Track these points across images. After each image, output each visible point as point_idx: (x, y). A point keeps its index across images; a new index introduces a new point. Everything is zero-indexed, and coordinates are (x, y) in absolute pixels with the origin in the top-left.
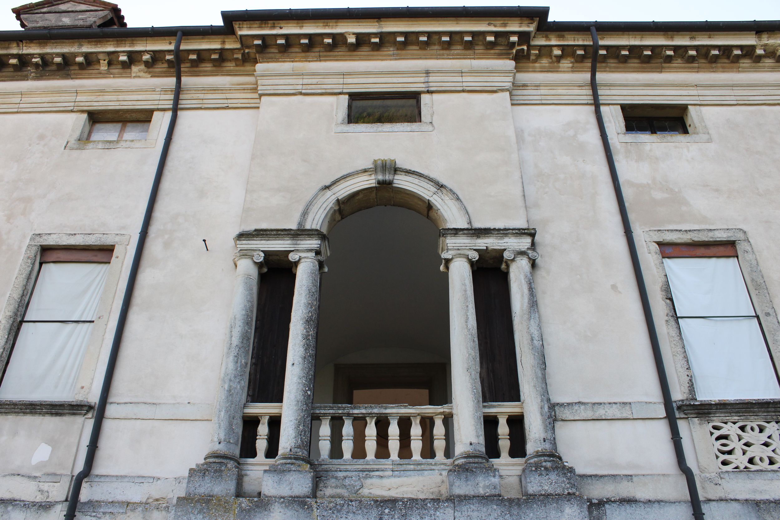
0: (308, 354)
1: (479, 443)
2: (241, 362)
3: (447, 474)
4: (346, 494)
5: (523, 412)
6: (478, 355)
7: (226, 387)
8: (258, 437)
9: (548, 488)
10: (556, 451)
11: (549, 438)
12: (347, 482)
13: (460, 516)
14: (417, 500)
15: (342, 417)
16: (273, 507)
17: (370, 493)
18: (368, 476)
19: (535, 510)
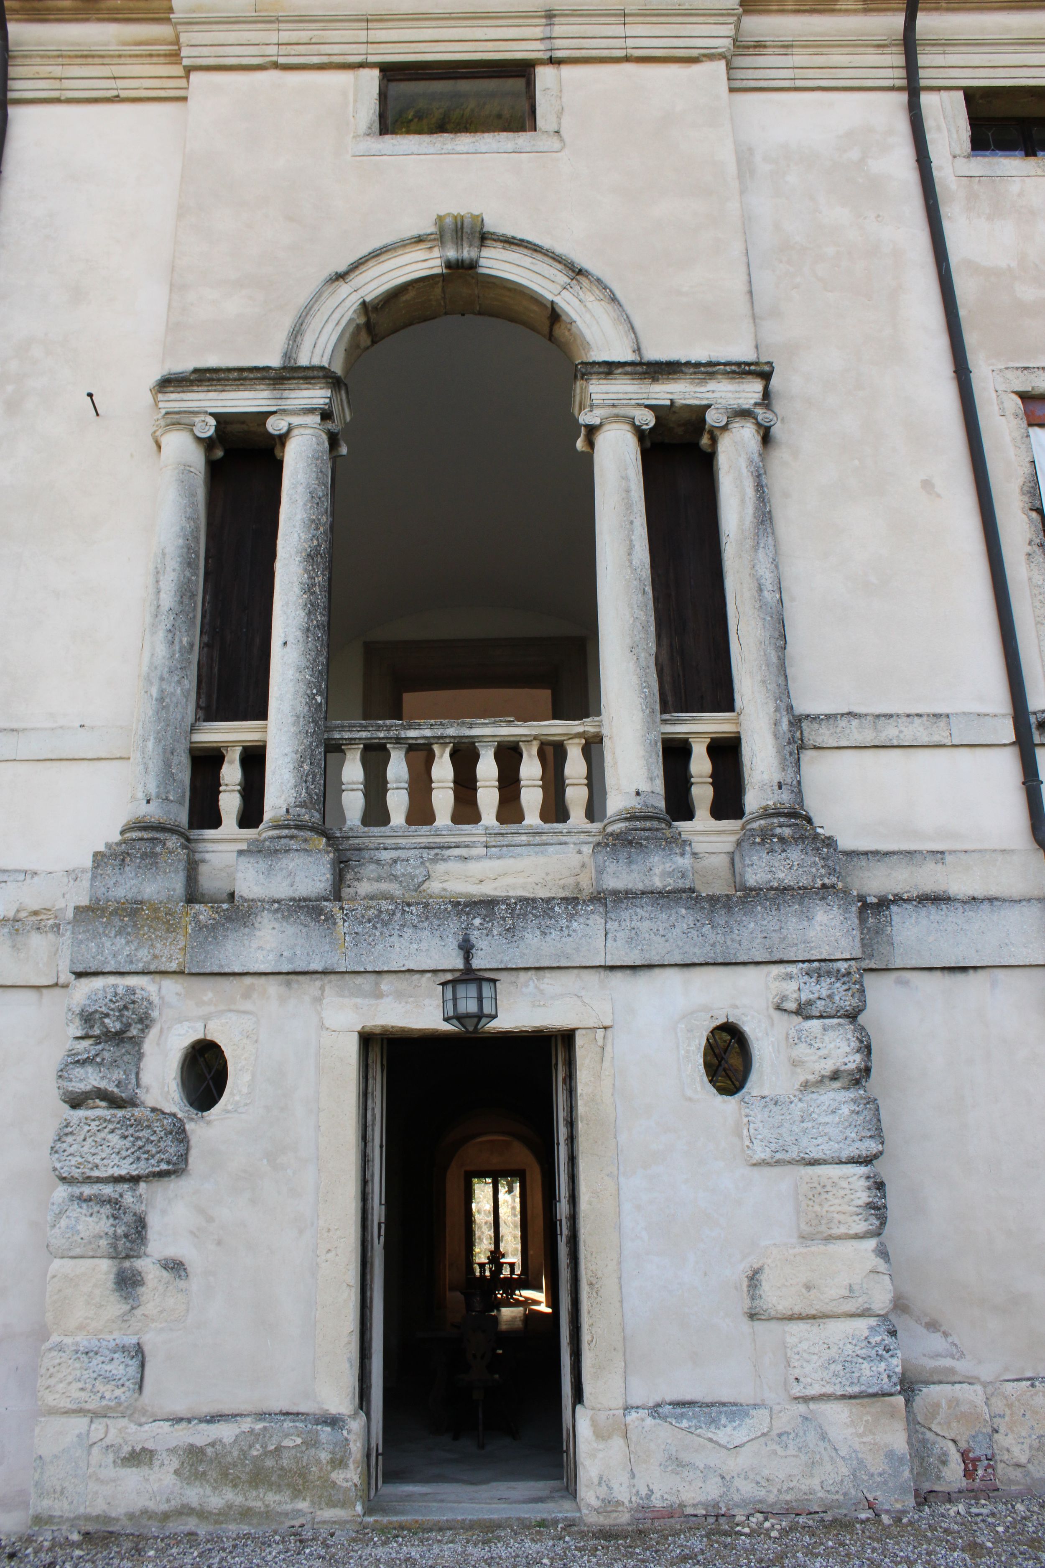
0: (315, 622)
1: (653, 792)
2: (181, 641)
3: (591, 851)
4: (398, 893)
5: (739, 733)
6: (652, 619)
7: (154, 691)
8: (221, 789)
9: (784, 876)
10: (802, 806)
11: (789, 781)
12: (399, 869)
13: (617, 928)
14: (534, 900)
15: (385, 745)
16: (259, 919)
17: (445, 890)
18: (440, 857)
19: (759, 916)
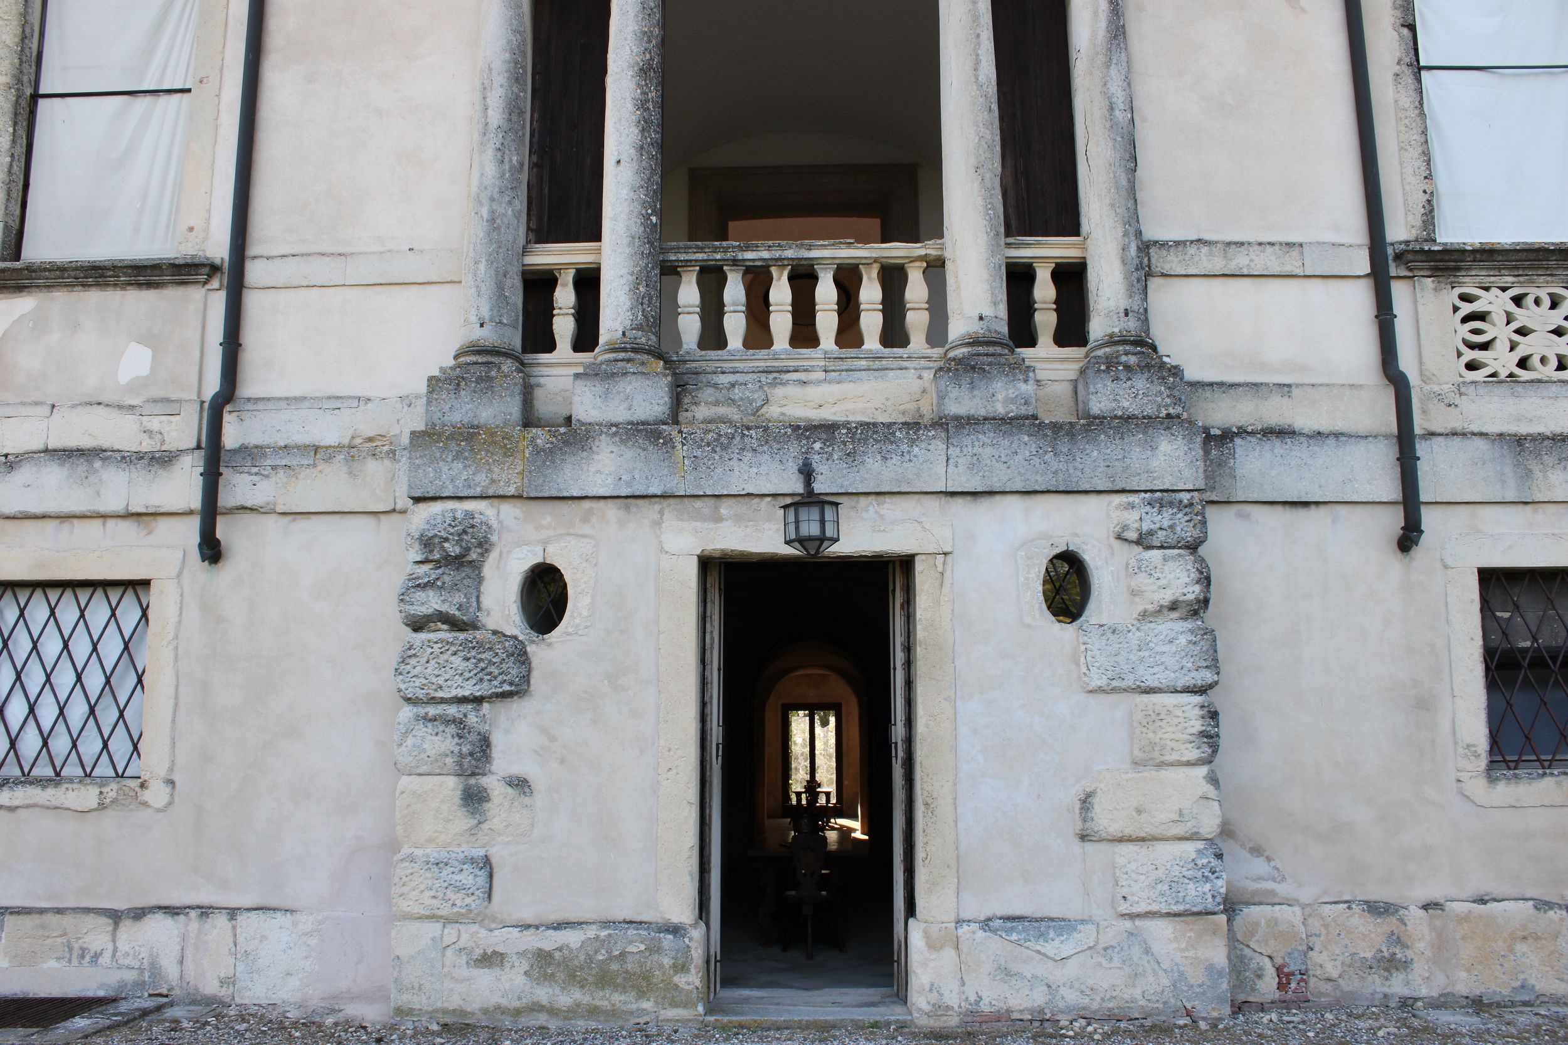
0: (649, 140)
1: (996, 317)
2: (511, 161)
3: (932, 376)
4: (736, 417)
5: (1084, 258)
6: (998, 138)
7: (485, 212)
8: (555, 312)
9: (1128, 405)
10: (1148, 335)
11: (1136, 308)
12: (737, 393)
13: (958, 454)
14: (875, 425)
15: (721, 267)
16: (597, 443)
17: (783, 414)
18: (778, 381)
19: (1103, 444)
